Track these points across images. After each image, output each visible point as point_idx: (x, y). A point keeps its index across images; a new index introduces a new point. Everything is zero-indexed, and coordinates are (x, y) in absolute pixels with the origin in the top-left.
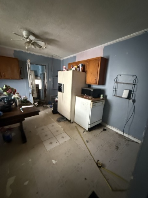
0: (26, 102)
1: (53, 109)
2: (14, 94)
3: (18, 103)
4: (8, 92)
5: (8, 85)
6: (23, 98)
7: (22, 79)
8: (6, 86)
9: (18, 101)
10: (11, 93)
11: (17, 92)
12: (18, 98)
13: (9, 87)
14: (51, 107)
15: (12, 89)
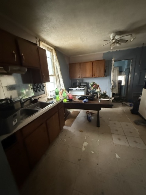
0: (104, 95)
1: (133, 108)
2: (97, 88)
3: (98, 96)
4: (93, 87)
5: (94, 82)
6: (103, 93)
7: (106, 76)
8: (93, 82)
9: (99, 94)
10: (95, 87)
11: (99, 87)
12: (99, 92)
13: (95, 83)
14: (131, 106)
15: (96, 85)
